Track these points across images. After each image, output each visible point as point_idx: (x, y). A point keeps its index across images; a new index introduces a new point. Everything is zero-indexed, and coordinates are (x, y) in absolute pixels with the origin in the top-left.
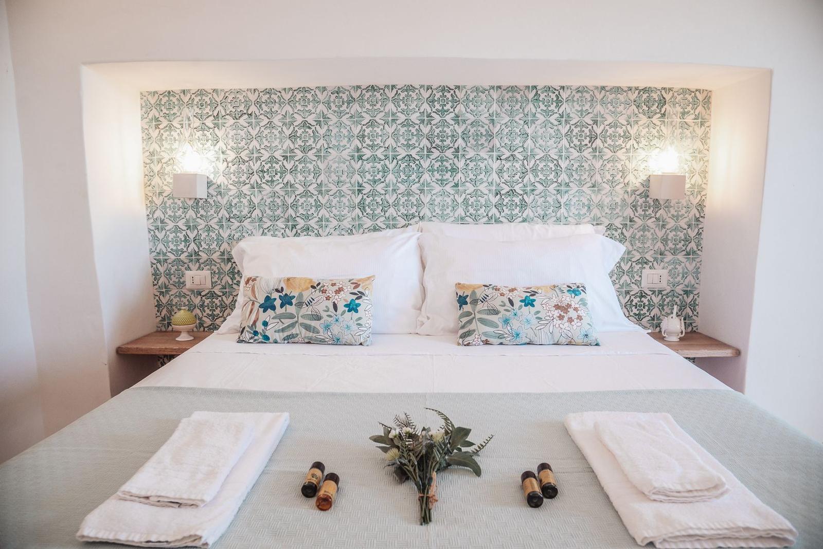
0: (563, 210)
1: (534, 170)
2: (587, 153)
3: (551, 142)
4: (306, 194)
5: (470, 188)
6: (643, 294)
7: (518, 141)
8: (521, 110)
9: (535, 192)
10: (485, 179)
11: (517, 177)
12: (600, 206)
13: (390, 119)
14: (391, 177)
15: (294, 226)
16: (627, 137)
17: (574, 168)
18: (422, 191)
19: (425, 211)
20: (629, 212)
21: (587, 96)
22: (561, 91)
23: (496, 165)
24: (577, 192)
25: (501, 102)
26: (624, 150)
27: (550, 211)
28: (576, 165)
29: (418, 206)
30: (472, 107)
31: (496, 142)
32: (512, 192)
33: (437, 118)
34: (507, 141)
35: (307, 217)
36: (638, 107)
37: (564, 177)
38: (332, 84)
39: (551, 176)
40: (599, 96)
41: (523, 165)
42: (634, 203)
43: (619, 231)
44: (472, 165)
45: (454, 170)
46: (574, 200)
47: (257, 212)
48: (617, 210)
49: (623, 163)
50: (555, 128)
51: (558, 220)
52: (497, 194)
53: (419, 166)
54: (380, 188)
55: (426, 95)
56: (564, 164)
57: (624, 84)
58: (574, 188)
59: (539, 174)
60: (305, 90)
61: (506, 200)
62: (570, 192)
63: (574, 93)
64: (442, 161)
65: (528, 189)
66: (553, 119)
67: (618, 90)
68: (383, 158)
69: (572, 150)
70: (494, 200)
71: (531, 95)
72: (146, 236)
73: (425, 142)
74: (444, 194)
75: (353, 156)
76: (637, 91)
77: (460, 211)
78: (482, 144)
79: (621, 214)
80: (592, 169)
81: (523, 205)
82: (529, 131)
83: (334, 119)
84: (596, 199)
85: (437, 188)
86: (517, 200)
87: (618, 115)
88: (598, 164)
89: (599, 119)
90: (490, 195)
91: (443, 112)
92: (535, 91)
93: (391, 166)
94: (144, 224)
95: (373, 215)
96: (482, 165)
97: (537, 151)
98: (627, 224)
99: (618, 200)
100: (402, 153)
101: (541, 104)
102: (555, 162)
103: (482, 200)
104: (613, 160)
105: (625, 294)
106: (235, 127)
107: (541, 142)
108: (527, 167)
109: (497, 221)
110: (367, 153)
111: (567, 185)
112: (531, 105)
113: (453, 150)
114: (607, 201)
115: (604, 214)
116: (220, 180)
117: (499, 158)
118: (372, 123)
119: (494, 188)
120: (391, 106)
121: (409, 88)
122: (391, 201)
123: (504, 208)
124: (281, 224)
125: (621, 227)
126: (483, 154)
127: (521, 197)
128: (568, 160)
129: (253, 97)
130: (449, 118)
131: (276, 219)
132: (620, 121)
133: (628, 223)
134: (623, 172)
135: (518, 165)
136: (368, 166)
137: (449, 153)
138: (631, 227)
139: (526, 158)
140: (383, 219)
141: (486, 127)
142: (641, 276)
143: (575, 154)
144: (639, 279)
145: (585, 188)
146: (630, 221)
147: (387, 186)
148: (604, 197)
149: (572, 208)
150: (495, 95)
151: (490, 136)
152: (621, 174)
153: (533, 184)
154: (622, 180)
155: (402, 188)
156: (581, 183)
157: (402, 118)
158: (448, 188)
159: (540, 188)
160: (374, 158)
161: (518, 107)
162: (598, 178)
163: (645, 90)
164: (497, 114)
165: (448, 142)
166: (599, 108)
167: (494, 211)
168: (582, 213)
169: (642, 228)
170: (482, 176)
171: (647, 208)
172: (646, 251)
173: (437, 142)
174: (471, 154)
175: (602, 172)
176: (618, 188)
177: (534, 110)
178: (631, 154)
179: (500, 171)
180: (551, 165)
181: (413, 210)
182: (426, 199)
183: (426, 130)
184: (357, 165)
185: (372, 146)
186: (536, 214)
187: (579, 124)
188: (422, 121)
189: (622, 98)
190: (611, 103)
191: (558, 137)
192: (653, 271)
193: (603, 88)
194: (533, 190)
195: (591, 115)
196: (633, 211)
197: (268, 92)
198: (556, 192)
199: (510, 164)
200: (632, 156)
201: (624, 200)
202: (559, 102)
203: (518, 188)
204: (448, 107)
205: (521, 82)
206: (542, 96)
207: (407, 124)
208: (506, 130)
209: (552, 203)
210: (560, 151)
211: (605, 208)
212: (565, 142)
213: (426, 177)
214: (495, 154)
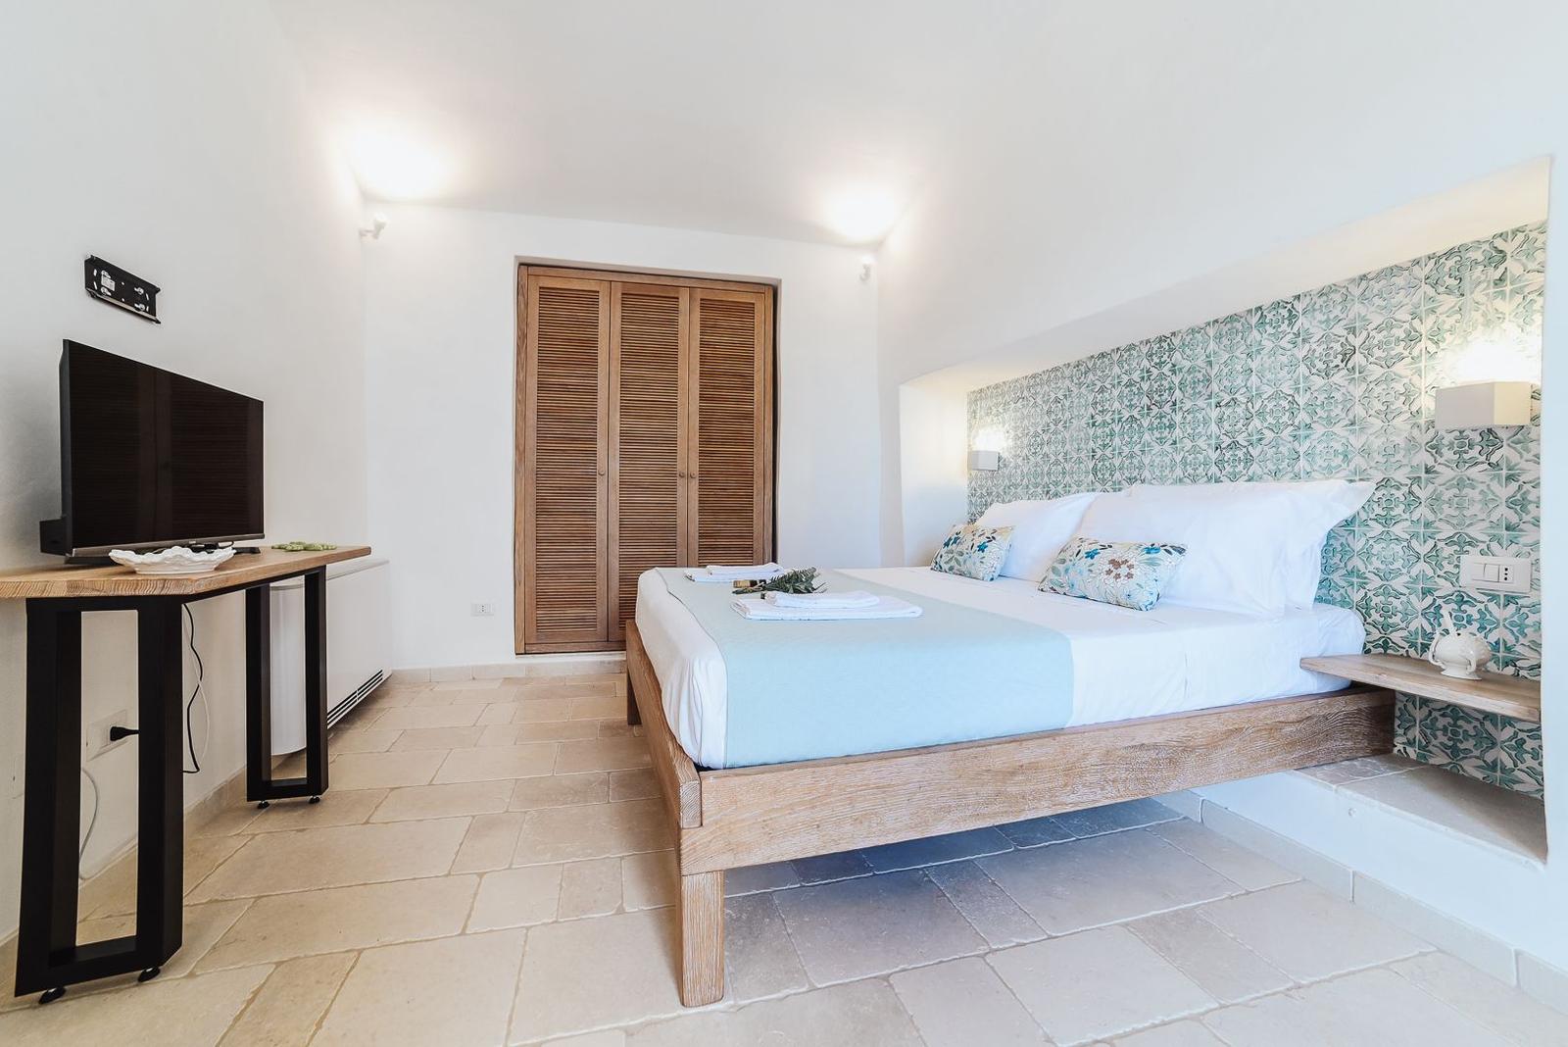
0: (1302, 462)
1: (1259, 414)
2: (1338, 378)
3: (1284, 373)
4: (1057, 463)
5: (1188, 444)
6: (1466, 599)
7: (1239, 381)
8: (1243, 342)
9: (1263, 442)
10: (1203, 432)
11: (1240, 425)
12: (1365, 452)
13: (1116, 381)
14: (1117, 441)
15: (1048, 492)
16: (1412, 338)
17: (1319, 403)
18: (1143, 451)
19: (1146, 474)
20: (1424, 458)
21: (1337, 297)
22: (1296, 302)
23: (1214, 414)
24: (1323, 435)
25: (1219, 337)
26: (1408, 360)
27: (1285, 464)
28: (1321, 398)
29: (1139, 468)
30: (1188, 352)
31: (1215, 387)
32: (1234, 445)
33: (1155, 372)
34: (1227, 383)
35: (1056, 484)
36: (1434, 285)
37: (1302, 417)
38: (1073, 361)
39: (1285, 419)
40: (1356, 292)
41: (1247, 409)
42: (1434, 442)
43: (1405, 489)
44: (1189, 417)
45: (1171, 426)
46: (1320, 447)
47: (1026, 480)
48: (1398, 457)
49: (1406, 380)
50: (1289, 353)
51: (1297, 476)
52: (1217, 448)
53: (1140, 426)
54: (1108, 452)
55: (1145, 350)
56: (1301, 400)
57: (1403, 258)
58: (1319, 430)
59: (1268, 417)
60: (1056, 369)
61: (1228, 455)
62: (1313, 437)
63: (1315, 298)
64: (1161, 418)
65: (1254, 438)
66: (1284, 343)
67: (1393, 271)
68: (1110, 422)
69: (1314, 378)
70: (1214, 456)
71: (1254, 320)
72: (967, 501)
73: (1146, 400)
74: (1163, 453)
75: (1088, 424)
76: (1433, 261)
77: (1179, 472)
78: (1200, 392)
79: (1405, 461)
80: (1348, 399)
81: (1249, 460)
82: (1253, 366)
83: (1075, 391)
84: (1357, 442)
85: (1157, 448)
86: (1240, 454)
87: (1394, 309)
88: (1358, 391)
89: (1357, 324)
90: (1210, 451)
91: (1160, 364)
92: (1260, 312)
93: (1117, 429)
94: (966, 491)
95: (1104, 480)
96: (1200, 417)
97: (1265, 388)
98: (1419, 477)
99: (1400, 440)
100: (1126, 414)
101: (1267, 327)
102: (1290, 398)
103: (1201, 458)
104: (1387, 380)
105: (1423, 594)
106: (1016, 410)
107: (1269, 376)
108: (1252, 410)
109: (1218, 481)
110: (1099, 419)
111: (1308, 427)
112: (1255, 332)
113: (1170, 403)
114: (1377, 443)
115: (1373, 464)
116: (1005, 455)
117: (1218, 405)
118: (1102, 390)
119: (1213, 442)
120: (1116, 370)
121: (1131, 347)
122: (1117, 465)
123: (1226, 465)
124: (1039, 490)
125: (1409, 482)
126: (1201, 403)
127: (1245, 450)
128: (1308, 393)
129: (1025, 383)
130: (1166, 370)
131: (1036, 485)
132: (1397, 317)
133: (1423, 475)
134: (1408, 396)
135: (1240, 410)
136: (1099, 432)
137: (1167, 408)
138: (1429, 481)
139: (1250, 400)
140: (1110, 483)
141: (1204, 371)
142: (1457, 566)
143: (1318, 382)
144: (1456, 571)
145: (1337, 429)
146: (1428, 471)
147: (1114, 450)
148: (1372, 438)
149: (1317, 458)
150: (1211, 331)
151: (1208, 380)
152: (1403, 398)
153: (1260, 432)
154: (1406, 408)
155: (1126, 450)
156: (1329, 421)
157: (1125, 378)
158: (1167, 447)
159: (1269, 435)
160: (1104, 424)
161: (1239, 338)
162: (1359, 411)
163: (1449, 254)
164: (1215, 353)
165: (1166, 395)
166: (1357, 308)
167: (1214, 469)
168: (1333, 465)
169: (1455, 482)
170: (1200, 429)
171: (1467, 448)
172: (1468, 522)
173: (1156, 397)
174: (1188, 405)
175: (1365, 401)
176: (1397, 422)
177: (1259, 338)
178: (1422, 365)
179: (1220, 420)
180: (1285, 403)
181: (1135, 474)
182: (1146, 461)
183: (1145, 386)
184: (1091, 431)
185: (1102, 412)
186: (1266, 471)
187: (1324, 339)
188: (1143, 378)
189: (1400, 281)
190: (1380, 295)
191: (1293, 365)
192: (1489, 559)
193: (1363, 277)
194: (1260, 439)
195: (1342, 323)
196: (1432, 455)
197: (1034, 377)
198: (1291, 439)
199: (1230, 410)
200: (1425, 366)
201: (1411, 440)
202: (1292, 317)
203: (1241, 439)
204: (1165, 357)
205: (1240, 309)
206: (1270, 316)
207: (1129, 384)
208: (1226, 370)
209: (1287, 454)
210: (1297, 382)
211: (1375, 455)
212: (1303, 369)
213: (1147, 437)
214: (1213, 401)
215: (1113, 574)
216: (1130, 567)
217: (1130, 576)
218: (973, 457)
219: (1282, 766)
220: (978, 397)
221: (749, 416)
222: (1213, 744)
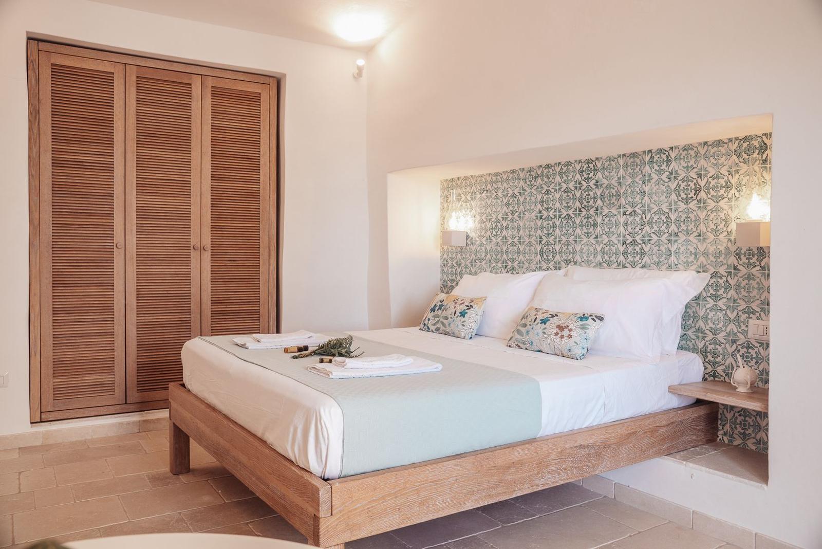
0: (673, 257)
1: (650, 223)
2: (693, 205)
3: (663, 197)
4: (513, 244)
5: (606, 240)
6: (751, 345)
7: (638, 199)
8: (640, 172)
9: (651, 242)
10: (615, 232)
11: (637, 229)
12: (705, 254)
13: (557, 188)
14: (558, 231)
15: (506, 267)
16: (728, 186)
17: (682, 220)
18: (576, 241)
19: (578, 258)
20: (733, 260)
21: (692, 153)
22: (670, 151)
23: (622, 219)
24: (684, 241)
25: (626, 166)
26: (726, 200)
27: (663, 258)
28: (684, 217)
29: (573, 253)
30: (607, 174)
31: (623, 201)
32: (634, 242)
33: (585, 184)
34: (630, 199)
35: (513, 260)
36: (738, 156)
37: (673, 228)
38: (527, 166)
39: (664, 228)
40: (702, 151)
41: (642, 218)
42: (738, 251)
43: (724, 279)
44: (607, 220)
45: (595, 225)
46: (683, 249)
47: (488, 256)
48: (721, 259)
49: (725, 212)
50: (666, 184)
51: (670, 267)
52: (624, 244)
53: (574, 222)
54: (551, 239)
55: (578, 167)
56: (673, 217)
57: (724, 137)
58: (682, 237)
59: (654, 225)
60: (513, 171)
61: (630, 249)
62: (679, 242)
63: (681, 151)
64: (588, 218)
65: (646, 239)
66: (664, 177)
67: (719, 143)
68: (553, 217)
69: (680, 203)
70: (622, 249)
71: (647, 158)
72: (439, 270)
73: (578, 204)
74: (589, 244)
75: (537, 216)
76: (738, 141)
77: (599, 258)
78: (613, 203)
79: (725, 262)
80: (697, 219)
81: (643, 253)
82: (646, 189)
83: (528, 190)
84: (702, 247)
85: (585, 240)
86: (638, 249)
87: (720, 166)
88: (702, 215)
89: (702, 173)
90: (619, 245)
91: (588, 179)
92: (650, 154)
93: (558, 223)
94: (439, 262)
95: (548, 260)
96: (613, 220)
97: (652, 206)
98: (731, 272)
99: (722, 248)
100: (564, 213)
101: (655, 164)
102: (667, 215)
103: (614, 249)
104: (716, 210)
105: (732, 343)
106: (481, 199)
107: (655, 198)
108: (645, 220)
109: (624, 266)
110: (545, 214)
111: (676, 235)
112: (647, 167)
113: (594, 209)
114: (712, 249)
115: (709, 262)
116: (472, 235)
117: (624, 214)
118: (548, 192)
119: (621, 239)
120: (558, 178)
121: (568, 164)
122: (557, 250)
123: (629, 255)
124: (499, 265)
125: (726, 274)
126: (614, 211)
127: (640, 246)
128: (677, 213)
129: (489, 179)
130: (592, 183)
131: (497, 261)
132: (722, 172)
133: (733, 271)
134: (726, 222)
135: (638, 219)
136: (545, 224)
137: (592, 212)
138: (736, 275)
139: (644, 213)
140: (553, 263)
141: (616, 189)
142: (747, 326)
143: (682, 206)
144: (746, 329)
145: (691, 238)
146: (735, 269)
147: (555, 238)
148: (709, 245)
149: (681, 256)
150: (621, 162)
151: (619, 196)
152: (724, 223)
153: (649, 235)
154: (725, 229)
155: (564, 239)
156: (688, 233)
157: (564, 186)
158: (592, 239)
159: (655, 238)
160: (549, 218)
161: (638, 169)
162: (702, 227)
163: (745, 139)
164: (623, 177)
165: (591, 203)
166: (702, 162)
167: (621, 258)
168: (689, 260)
169: (746, 276)
170: (613, 229)
171: (751, 256)
172: (752, 300)
173: (585, 203)
174: (606, 211)
175: (706, 222)
176: (721, 236)
177: (649, 171)
178: (733, 203)
179: (626, 224)
180: (663, 218)
181: (570, 257)
182: (578, 248)
183: (578, 194)
184: (539, 223)
185: (547, 209)
186: (652, 261)
187: (685, 179)
188: (576, 188)
189: (723, 150)
190: (713, 156)
191: (668, 192)
192: (760, 322)
193: (706, 143)
194: (650, 240)
195: (695, 170)
196: (737, 259)
197: (496, 175)
198: (667, 242)
199: (632, 218)
200: (734, 205)
201: (727, 248)
202: (668, 161)
203: (638, 238)
204: (591, 175)
205: (639, 149)
206: (656, 158)
207: (567, 191)
208: (630, 190)
209: (664, 252)
210: (670, 205)
211: (710, 256)
212: (674, 197)
213: (578, 231)
214: (622, 210)
215: (559, 335)
216: (570, 330)
217: (570, 336)
218: (446, 236)
219: (659, 454)
220: (449, 185)
221: (256, 195)
222: (620, 443)
